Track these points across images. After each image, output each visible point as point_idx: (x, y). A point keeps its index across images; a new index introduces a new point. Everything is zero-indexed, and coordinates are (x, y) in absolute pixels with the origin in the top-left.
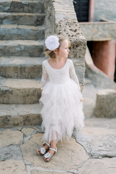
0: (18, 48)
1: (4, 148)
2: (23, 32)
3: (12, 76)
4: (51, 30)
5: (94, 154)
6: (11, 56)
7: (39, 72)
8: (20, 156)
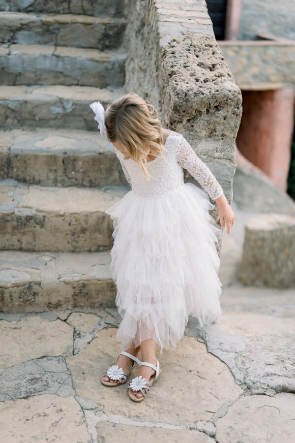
0: (59, 107)
1: (25, 366)
2: (69, 67)
3: (42, 178)
4: (145, 64)
5: (254, 383)
6: (38, 128)
7: (113, 170)
8: (67, 386)
